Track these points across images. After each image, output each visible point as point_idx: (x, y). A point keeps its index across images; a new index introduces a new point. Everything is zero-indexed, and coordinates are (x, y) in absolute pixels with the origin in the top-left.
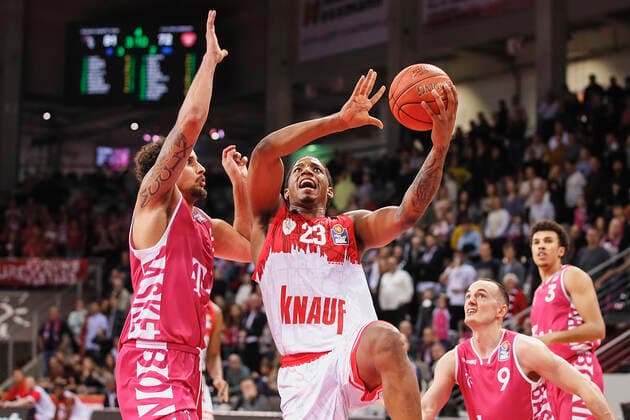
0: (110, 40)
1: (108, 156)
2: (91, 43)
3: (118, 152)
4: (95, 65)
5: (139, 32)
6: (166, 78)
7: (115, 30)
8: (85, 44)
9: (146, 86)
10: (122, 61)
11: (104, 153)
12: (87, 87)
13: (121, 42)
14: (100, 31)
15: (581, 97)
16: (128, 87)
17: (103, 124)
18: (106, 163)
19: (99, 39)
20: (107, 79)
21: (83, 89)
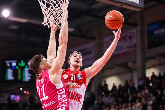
0: (14, 64)
1: (14, 98)
2: (8, 65)
3: (17, 96)
4: (10, 71)
5: (22, 62)
6: (30, 75)
7: (15, 61)
8: (7, 66)
9: (25, 77)
10: (17, 70)
11: (12, 97)
12: (7, 78)
13: (17, 64)
14: (11, 62)
15: (150, 79)
16: (19, 78)
17: (12, 88)
18: (13, 100)
19: (11, 64)
20: (13, 75)
21: (6, 78)
